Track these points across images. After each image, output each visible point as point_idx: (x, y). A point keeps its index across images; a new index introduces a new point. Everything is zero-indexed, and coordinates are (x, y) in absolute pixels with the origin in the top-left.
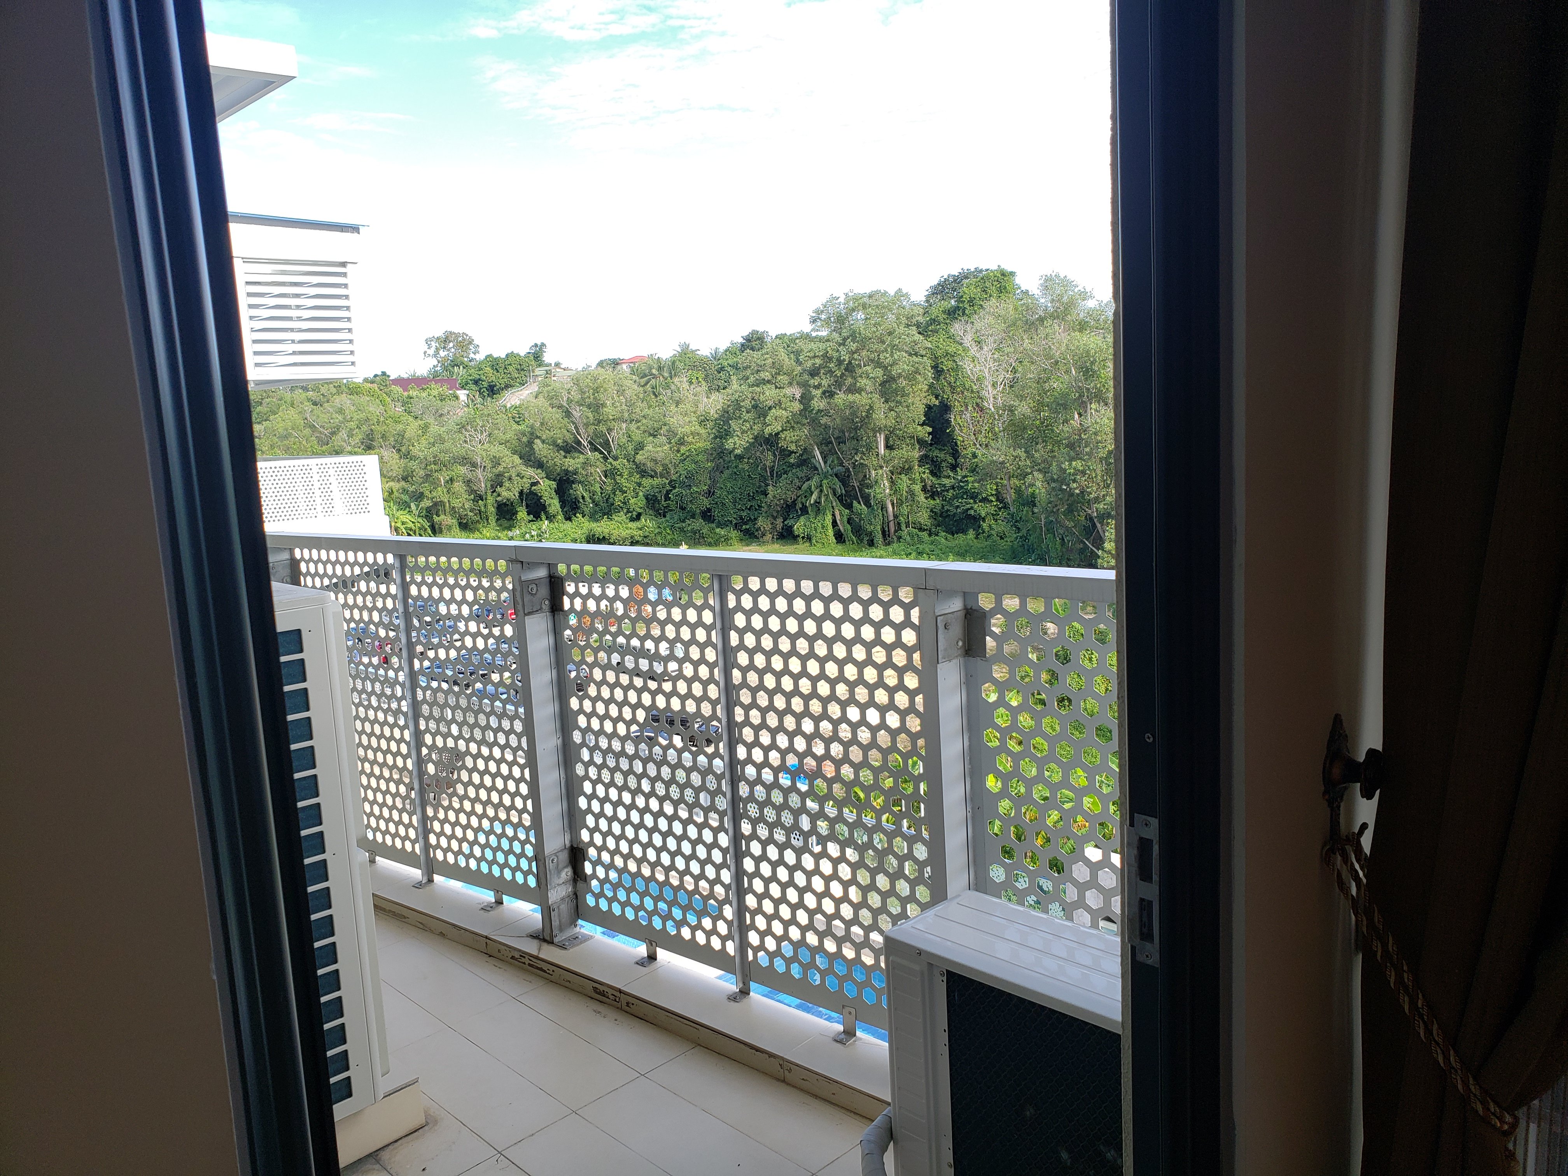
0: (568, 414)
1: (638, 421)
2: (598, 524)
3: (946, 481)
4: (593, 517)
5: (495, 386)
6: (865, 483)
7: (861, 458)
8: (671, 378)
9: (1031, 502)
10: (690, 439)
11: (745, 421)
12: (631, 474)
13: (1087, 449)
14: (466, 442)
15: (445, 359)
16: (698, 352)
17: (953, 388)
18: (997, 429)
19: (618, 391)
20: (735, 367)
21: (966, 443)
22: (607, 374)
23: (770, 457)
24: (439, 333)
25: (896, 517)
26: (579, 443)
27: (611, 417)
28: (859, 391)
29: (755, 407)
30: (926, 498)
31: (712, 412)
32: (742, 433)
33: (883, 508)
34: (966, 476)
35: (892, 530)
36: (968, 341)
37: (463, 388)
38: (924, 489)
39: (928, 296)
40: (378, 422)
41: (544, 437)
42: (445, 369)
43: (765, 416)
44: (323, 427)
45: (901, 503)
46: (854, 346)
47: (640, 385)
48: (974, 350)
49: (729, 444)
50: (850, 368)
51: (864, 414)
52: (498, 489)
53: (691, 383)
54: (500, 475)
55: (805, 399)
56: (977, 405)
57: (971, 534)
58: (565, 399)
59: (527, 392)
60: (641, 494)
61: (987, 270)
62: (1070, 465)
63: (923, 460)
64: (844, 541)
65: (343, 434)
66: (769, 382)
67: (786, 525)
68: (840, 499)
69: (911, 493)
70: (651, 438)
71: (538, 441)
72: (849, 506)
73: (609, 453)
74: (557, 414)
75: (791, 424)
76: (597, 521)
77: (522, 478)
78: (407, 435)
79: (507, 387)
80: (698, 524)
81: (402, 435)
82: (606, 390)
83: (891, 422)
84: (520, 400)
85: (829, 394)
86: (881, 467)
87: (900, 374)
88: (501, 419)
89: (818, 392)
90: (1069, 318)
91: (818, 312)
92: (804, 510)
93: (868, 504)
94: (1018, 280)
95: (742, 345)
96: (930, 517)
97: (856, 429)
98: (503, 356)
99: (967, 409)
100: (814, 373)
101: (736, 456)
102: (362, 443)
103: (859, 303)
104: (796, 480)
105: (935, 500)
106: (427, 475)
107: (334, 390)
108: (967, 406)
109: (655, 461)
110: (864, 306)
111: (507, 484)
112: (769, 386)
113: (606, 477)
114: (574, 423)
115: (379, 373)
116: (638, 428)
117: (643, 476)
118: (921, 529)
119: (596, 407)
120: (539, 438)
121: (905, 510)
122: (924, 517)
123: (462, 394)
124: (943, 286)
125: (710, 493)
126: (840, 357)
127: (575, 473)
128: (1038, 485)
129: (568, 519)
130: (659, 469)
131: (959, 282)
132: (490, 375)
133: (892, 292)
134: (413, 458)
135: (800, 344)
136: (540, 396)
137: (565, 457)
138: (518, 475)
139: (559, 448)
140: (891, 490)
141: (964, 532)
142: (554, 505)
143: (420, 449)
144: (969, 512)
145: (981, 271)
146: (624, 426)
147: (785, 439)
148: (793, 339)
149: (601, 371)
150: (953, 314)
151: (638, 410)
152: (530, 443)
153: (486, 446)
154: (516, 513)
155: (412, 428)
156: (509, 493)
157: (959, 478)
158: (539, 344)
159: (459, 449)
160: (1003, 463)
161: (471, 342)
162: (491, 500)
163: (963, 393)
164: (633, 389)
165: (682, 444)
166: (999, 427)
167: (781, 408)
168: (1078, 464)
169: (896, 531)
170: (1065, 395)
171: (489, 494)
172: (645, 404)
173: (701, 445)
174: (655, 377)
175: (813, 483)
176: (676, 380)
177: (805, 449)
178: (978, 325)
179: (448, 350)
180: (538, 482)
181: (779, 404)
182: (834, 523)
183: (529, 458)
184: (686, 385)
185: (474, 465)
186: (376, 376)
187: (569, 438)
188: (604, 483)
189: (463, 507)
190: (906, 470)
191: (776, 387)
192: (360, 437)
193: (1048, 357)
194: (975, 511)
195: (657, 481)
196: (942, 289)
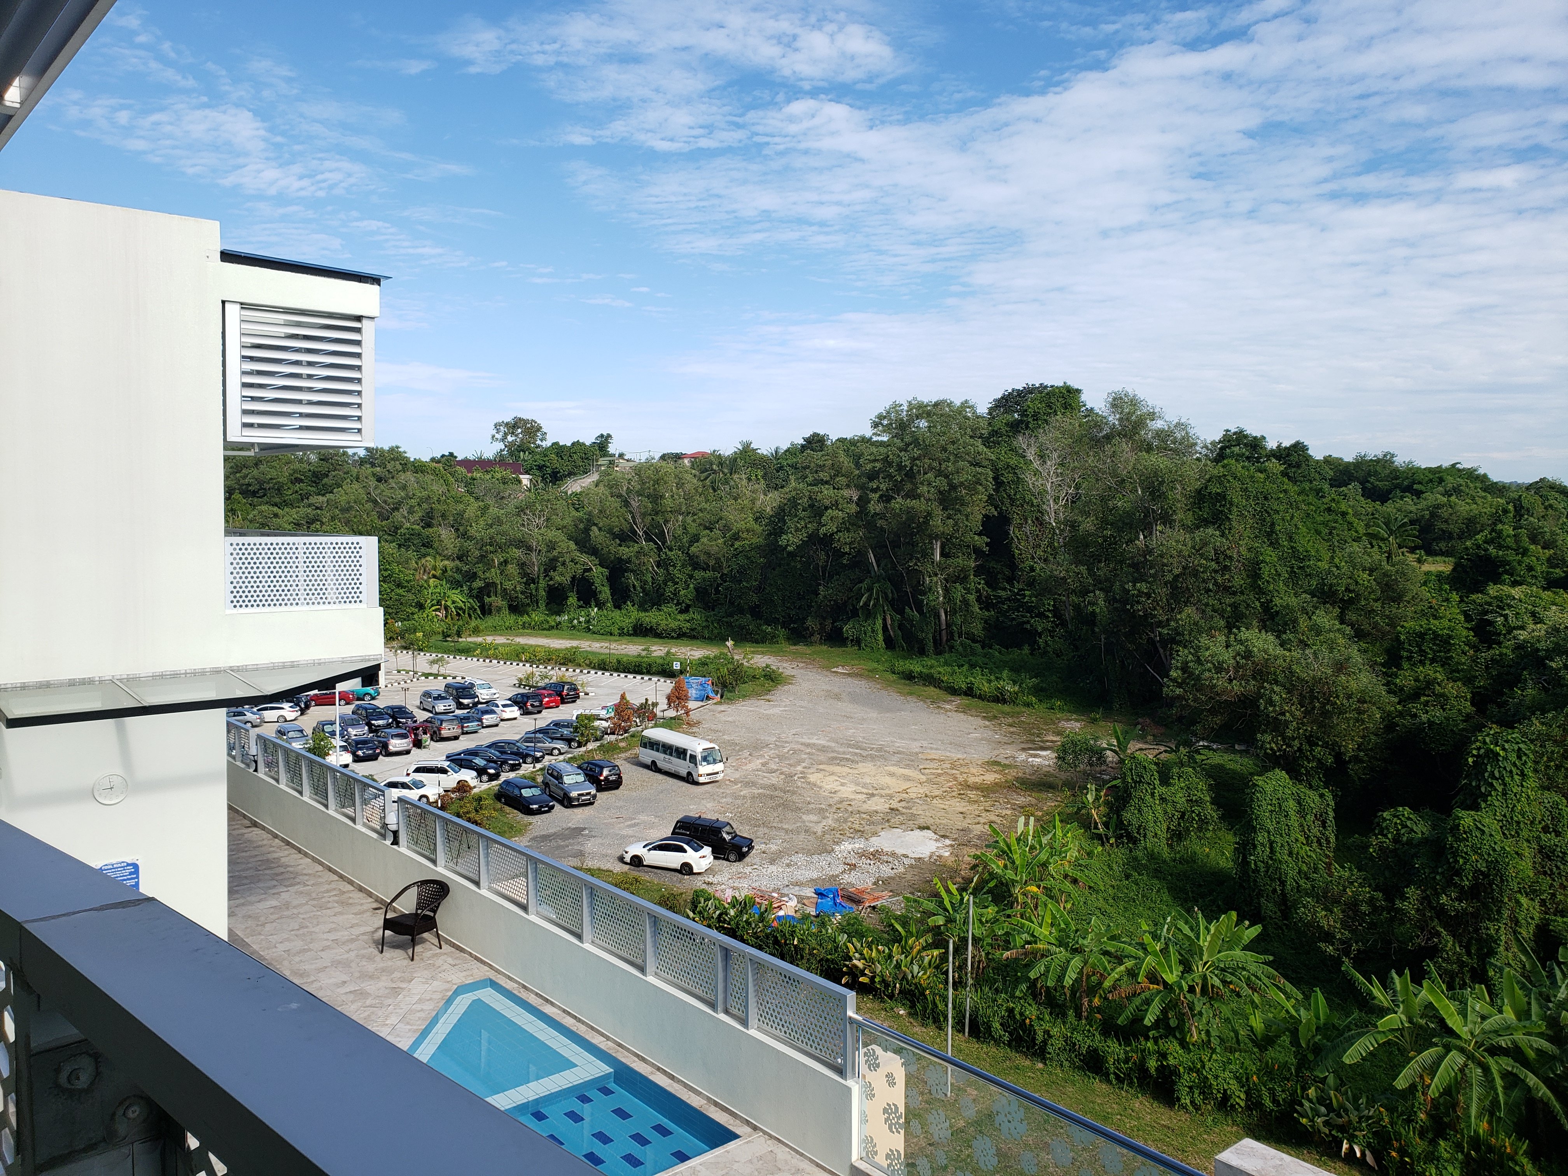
0: (626, 503)
1: (694, 514)
2: (647, 614)
3: (1002, 593)
4: (642, 608)
5: (559, 472)
6: (920, 590)
7: (916, 564)
8: (731, 474)
9: (1091, 620)
10: (745, 535)
11: (800, 519)
12: (683, 566)
13: (1152, 571)
14: (523, 525)
15: (512, 444)
16: (759, 451)
17: (1012, 501)
18: (1056, 544)
19: (677, 484)
20: (794, 467)
21: (1024, 556)
22: (670, 466)
23: (822, 556)
24: (508, 419)
25: (948, 625)
26: (634, 533)
27: (669, 509)
28: (917, 497)
29: (811, 506)
30: (981, 609)
31: (768, 509)
32: (796, 531)
33: (938, 616)
34: (1024, 590)
35: (945, 639)
36: (1031, 454)
37: (527, 473)
38: (979, 599)
39: (990, 409)
40: (439, 501)
41: (601, 525)
42: (511, 454)
43: (821, 516)
44: (385, 502)
45: (954, 612)
46: (917, 453)
47: (699, 479)
48: (1036, 464)
49: (783, 540)
50: (910, 475)
51: (921, 520)
52: (552, 573)
53: (749, 479)
54: (554, 560)
55: (863, 502)
56: (1037, 519)
57: (1026, 650)
58: (625, 488)
59: (590, 480)
60: (692, 586)
61: (1052, 386)
62: (1134, 586)
63: (978, 571)
64: (894, 648)
65: (404, 511)
66: (827, 483)
67: (836, 627)
68: (892, 603)
69: (965, 602)
70: (708, 531)
71: (594, 528)
72: (901, 612)
73: (664, 543)
74: (615, 503)
75: (848, 525)
76: (646, 611)
77: (576, 563)
78: (466, 515)
79: (571, 474)
80: (746, 619)
81: (461, 514)
82: (666, 483)
83: (949, 530)
84: (582, 487)
85: (886, 498)
86: (936, 575)
87: (962, 483)
88: (561, 505)
89: (875, 496)
90: (1137, 437)
91: (881, 417)
92: (855, 614)
93: (920, 611)
94: (1083, 397)
95: (803, 446)
96: (984, 629)
97: (912, 534)
98: (569, 444)
99: (1026, 522)
100: (872, 476)
101: (790, 553)
102: (422, 520)
103: (921, 410)
104: (848, 582)
105: (989, 611)
106: (481, 556)
107: (400, 468)
108: (1026, 520)
109: (708, 554)
110: (929, 414)
111: (560, 569)
112: (827, 486)
113: (658, 567)
114: (631, 512)
115: (447, 454)
116: (694, 521)
117: (694, 569)
118: (974, 641)
119: (656, 498)
120: (596, 525)
121: (958, 620)
122: (977, 628)
123: (525, 479)
124: (1007, 400)
125: (759, 589)
126: (901, 462)
127: (629, 561)
128: (1099, 603)
129: (618, 607)
130: (712, 563)
131: (1024, 397)
132: (555, 462)
133: (958, 403)
134: (470, 538)
135: (862, 447)
136: (601, 485)
137: (620, 545)
138: (572, 561)
139: (615, 536)
140: (945, 598)
141: (1019, 646)
142: (605, 592)
143: (477, 530)
144: (1025, 626)
145: (1046, 387)
146: (681, 518)
147: (839, 540)
148: (853, 442)
149: (664, 464)
150: (1016, 427)
151: (695, 503)
152: (587, 530)
153: (543, 530)
154: (567, 597)
155: (472, 509)
156: (561, 577)
157: (1016, 591)
158: (605, 434)
159: (516, 533)
160: (1064, 579)
161: (539, 429)
162: (542, 584)
163: (1022, 506)
164: (692, 482)
165: (736, 539)
166: (1059, 541)
167: (837, 508)
168: (1143, 586)
169: (947, 640)
170: (1129, 514)
171: (541, 578)
172: (702, 498)
173: (755, 540)
174: (715, 472)
175: (864, 585)
176: (735, 476)
177: (859, 551)
178: (1042, 439)
179: (516, 436)
180: (591, 569)
181: (836, 505)
182: (885, 628)
183: (583, 542)
184: (745, 482)
185: (529, 548)
186: (443, 456)
187: (625, 527)
188: (656, 573)
189: (514, 590)
190: (961, 578)
191: (834, 488)
192: (420, 514)
193: (1114, 474)
194: (1032, 626)
195: (708, 574)
196: (1006, 402)
